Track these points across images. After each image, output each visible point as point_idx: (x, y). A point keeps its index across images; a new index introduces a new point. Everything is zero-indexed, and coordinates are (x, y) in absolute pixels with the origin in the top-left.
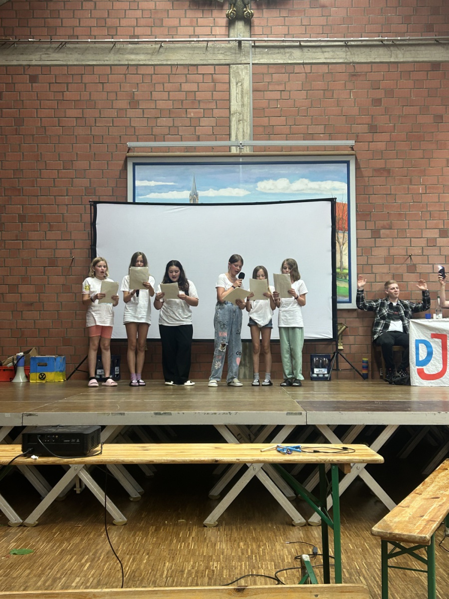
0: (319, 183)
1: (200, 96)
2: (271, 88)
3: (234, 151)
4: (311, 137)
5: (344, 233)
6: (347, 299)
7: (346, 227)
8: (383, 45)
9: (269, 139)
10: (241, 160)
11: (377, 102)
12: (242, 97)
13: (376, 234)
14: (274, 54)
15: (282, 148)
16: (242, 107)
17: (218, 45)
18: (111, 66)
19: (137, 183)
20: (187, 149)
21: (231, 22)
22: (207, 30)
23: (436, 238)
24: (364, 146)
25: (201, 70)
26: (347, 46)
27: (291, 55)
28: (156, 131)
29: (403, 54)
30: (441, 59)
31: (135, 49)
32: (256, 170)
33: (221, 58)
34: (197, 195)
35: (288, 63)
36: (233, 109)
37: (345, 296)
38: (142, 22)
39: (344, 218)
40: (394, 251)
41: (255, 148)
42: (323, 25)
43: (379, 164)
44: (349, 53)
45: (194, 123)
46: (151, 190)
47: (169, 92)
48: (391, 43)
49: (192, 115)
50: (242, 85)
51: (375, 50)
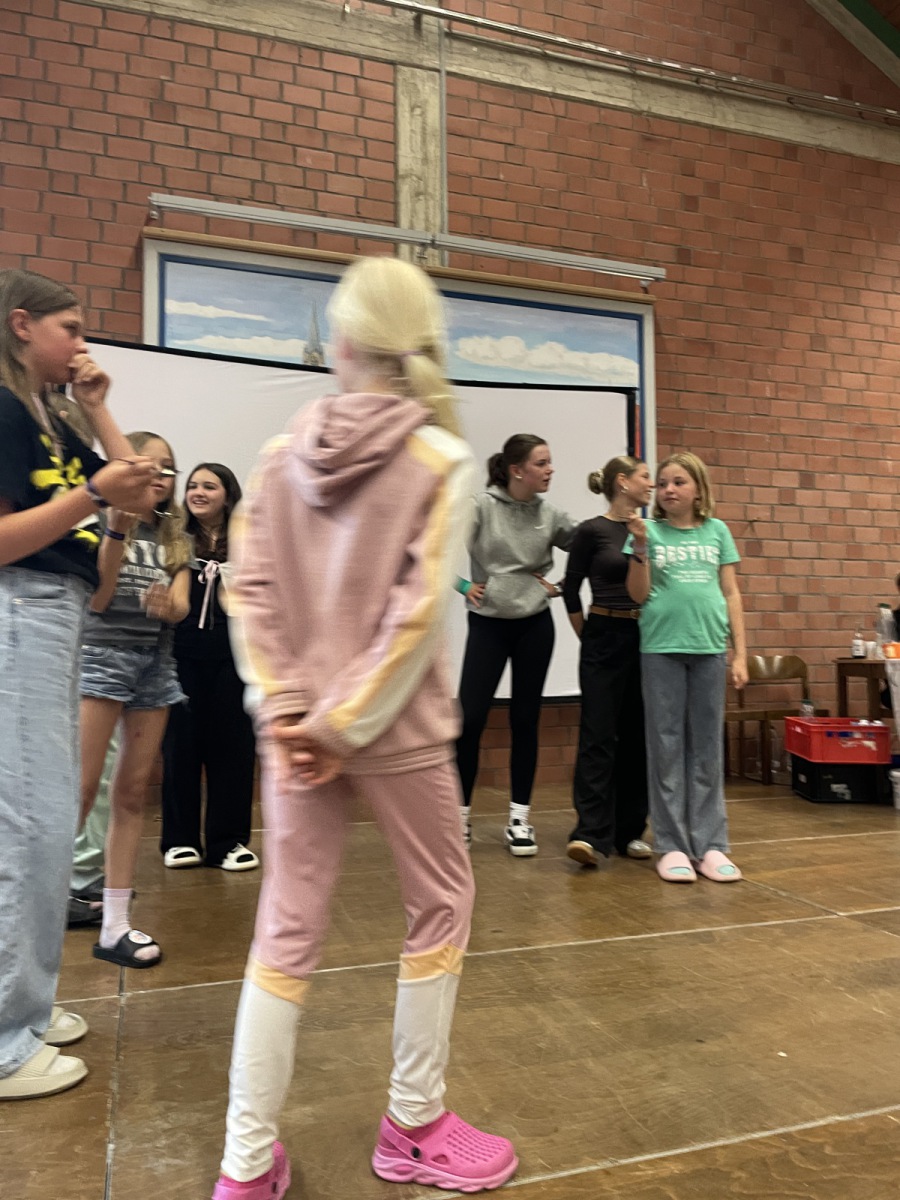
1: (326, 121)
2: (484, 135)
8: (697, 89)
11: (690, 202)
12: (424, 141)
14: (492, 60)
16: (423, 164)
17: (369, 14)
23: (795, 489)
24: (668, 288)
25: (332, 62)
26: (634, 76)
27: (525, 71)
28: (218, 183)
29: (735, 115)
30: (799, 139)
33: (375, 43)
34: (321, 353)
35: (521, 88)
36: (403, 164)
40: (723, 511)
41: (451, 255)
43: (695, 329)
45: (313, 183)
46: (208, 326)
47: (252, 98)
48: (713, 88)
49: (309, 162)
50: (423, 114)
51: (686, 96)
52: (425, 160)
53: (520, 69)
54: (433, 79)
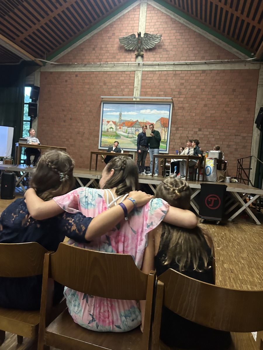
0: (160, 111)
1: (125, 81)
2: (147, 79)
3: (134, 100)
4: (159, 96)
6: (165, 150)
7: (168, 126)
8: (186, 64)
9: (146, 96)
10: (136, 103)
11: (182, 84)
12: (138, 82)
13: (177, 129)
14: (150, 67)
15: (149, 99)
17: (132, 64)
18: (99, 71)
19: (104, 109)
20: (120, 99)
21: (137, 57)
22: (129, 59)
23: (197, 131)
24: (176, 99)
25: (126, 73)
26: (174, 65)
27: (155, 68)
28: (111, 93)
29: (193, 68)
30: (206, 69)
31: (106, 66)
32: (140, 106)
33: (133, 69)
34: (121, 114)
35: (154, 71)
36: (135, 86)
37: (165, 149)
38: (109, 57)
40: (182, 135)
41: (140, 99)
42: (167, 58)
43: (181, 105)
44: (174, 67)
45: (123, 90)
46: (108, 111)
47: (116, 80)
48: (189, 63)
49: (122, 88)
50: (138, 78)
51: (183, 66)
52: (138, 85)
53: (154, 68)
54: (140, 72)
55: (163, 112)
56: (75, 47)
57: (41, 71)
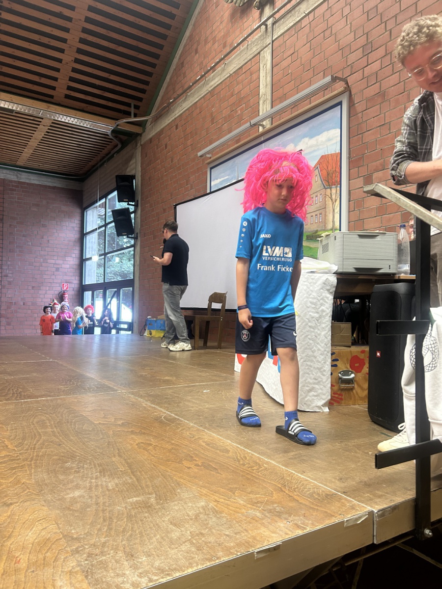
0: (317, 137)
1: (243, 93)
3: (261, 130)
5: (336, 187)
7: (339, 180)
12: (266, 78)
14: (288, 19)
16: (266, 88)
17: (254, 39)
18: (203, 97)
19: (213, 184)
21: (262, 10)
24: (358, 76)
25: (244, 69)
31: (214, 75)
33: (255, 50)
35: (297, 22)
36: (261, 93)
38: (218, 50)
39: (337, 170)
41: (272, 119)
43: (374, 90)
45: (240, 118)
47: (228, 100)
49: (240, 112)
50: (266, 66)
52: (266, 85)
53: (297, 13)
54: (269, 49)
55: (323, 137)
56: (174, 67)
57: (142, 143)
